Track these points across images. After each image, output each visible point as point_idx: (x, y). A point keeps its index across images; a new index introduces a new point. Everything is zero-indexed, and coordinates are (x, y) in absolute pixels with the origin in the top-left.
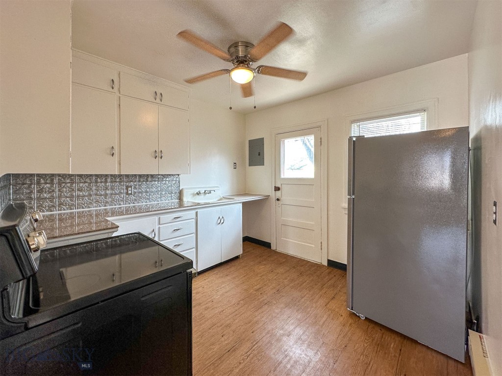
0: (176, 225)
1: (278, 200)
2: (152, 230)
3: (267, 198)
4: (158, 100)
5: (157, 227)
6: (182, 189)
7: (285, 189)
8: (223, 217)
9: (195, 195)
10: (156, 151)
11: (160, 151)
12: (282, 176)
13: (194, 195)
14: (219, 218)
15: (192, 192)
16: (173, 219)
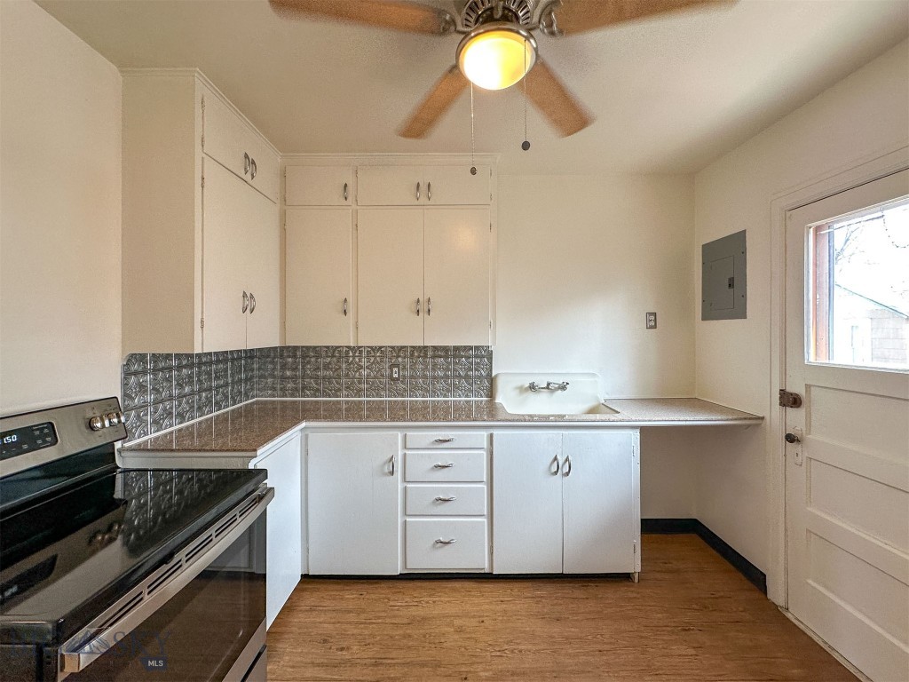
0: (442, 456)
1: (791, 438)
2: (390, 456)
3: (753, 424)
4: (423, 200)
5: (400, 453)
6: (496, 376)
7: (822, 404)
8: (567, 459)
9: (526, 390)
10: (418, 301)
11: (426, 298)
12: (811, 358)
13: (522, 390)
14: (556, 459)
15: (519, 384)
16: (433, 443)
